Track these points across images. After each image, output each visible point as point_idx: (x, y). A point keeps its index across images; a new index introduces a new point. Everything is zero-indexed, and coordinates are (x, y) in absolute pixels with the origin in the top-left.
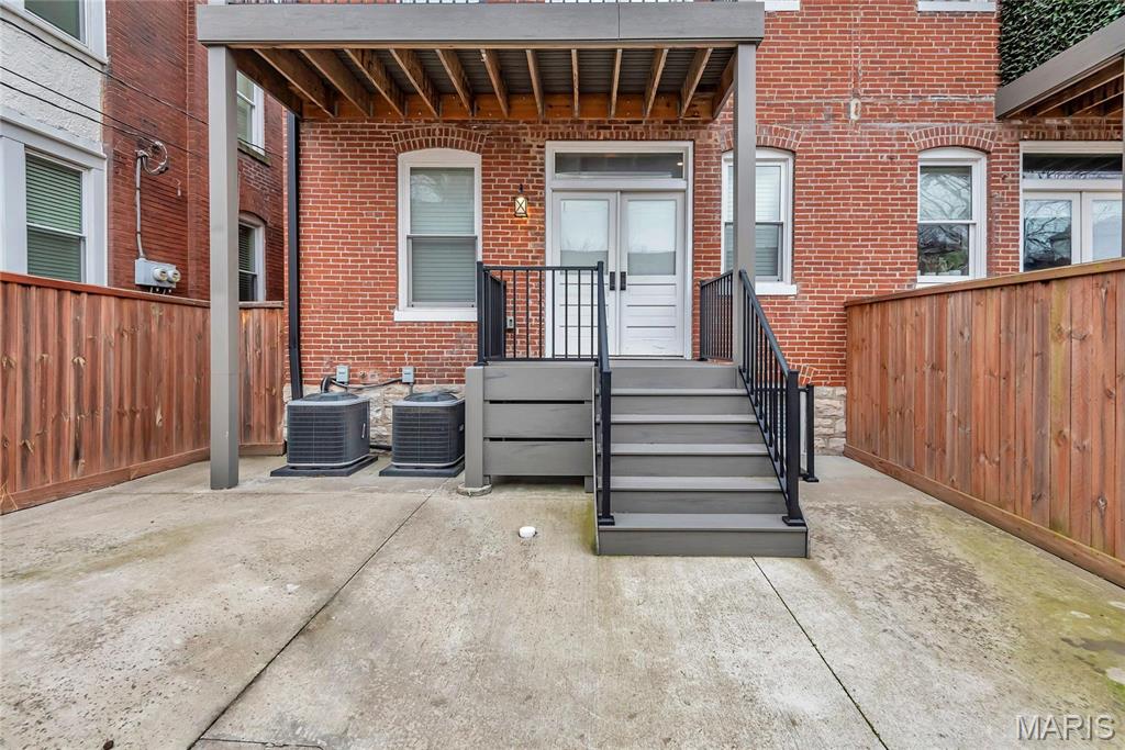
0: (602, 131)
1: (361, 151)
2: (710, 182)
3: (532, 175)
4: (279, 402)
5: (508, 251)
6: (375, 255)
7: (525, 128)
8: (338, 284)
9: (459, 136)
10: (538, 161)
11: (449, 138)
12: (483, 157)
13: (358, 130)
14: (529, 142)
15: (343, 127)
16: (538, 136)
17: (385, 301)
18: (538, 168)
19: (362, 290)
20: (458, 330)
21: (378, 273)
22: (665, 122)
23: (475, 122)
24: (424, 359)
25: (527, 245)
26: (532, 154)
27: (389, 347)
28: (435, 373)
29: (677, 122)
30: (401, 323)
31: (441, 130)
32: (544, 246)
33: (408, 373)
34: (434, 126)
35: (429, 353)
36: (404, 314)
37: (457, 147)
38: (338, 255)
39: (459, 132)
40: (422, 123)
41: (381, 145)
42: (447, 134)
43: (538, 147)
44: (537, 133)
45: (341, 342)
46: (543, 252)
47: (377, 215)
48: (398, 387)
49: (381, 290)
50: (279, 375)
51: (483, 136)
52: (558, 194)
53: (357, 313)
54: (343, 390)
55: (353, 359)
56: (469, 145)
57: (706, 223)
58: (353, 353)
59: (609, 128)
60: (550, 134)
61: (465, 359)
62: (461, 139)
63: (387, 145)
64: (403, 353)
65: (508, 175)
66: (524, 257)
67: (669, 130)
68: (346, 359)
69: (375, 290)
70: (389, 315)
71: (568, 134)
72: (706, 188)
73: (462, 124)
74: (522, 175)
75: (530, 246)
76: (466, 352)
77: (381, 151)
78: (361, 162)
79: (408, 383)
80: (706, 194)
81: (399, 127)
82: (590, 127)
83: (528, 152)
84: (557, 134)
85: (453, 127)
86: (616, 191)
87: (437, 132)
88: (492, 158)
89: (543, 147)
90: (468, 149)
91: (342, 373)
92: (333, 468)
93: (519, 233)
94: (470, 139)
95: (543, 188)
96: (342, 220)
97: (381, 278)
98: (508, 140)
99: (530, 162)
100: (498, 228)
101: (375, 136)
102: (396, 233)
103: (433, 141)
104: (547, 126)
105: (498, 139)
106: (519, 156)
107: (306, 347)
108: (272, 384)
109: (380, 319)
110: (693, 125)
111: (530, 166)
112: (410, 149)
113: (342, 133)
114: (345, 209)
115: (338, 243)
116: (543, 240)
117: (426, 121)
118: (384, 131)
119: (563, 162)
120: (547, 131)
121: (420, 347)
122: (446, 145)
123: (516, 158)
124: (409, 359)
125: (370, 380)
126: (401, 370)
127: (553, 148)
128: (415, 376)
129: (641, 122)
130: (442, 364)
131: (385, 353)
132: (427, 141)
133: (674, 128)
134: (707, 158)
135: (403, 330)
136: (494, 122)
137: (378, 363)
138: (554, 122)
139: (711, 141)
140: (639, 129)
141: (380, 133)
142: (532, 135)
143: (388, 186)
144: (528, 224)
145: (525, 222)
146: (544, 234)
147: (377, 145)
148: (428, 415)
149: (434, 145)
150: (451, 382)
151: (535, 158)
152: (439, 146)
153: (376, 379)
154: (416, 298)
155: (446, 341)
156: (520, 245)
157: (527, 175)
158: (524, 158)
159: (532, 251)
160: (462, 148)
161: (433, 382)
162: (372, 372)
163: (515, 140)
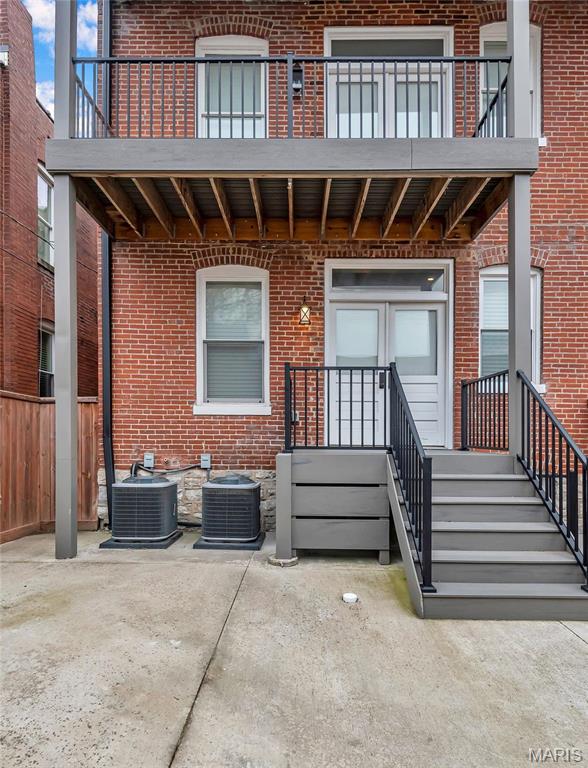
0: (374, 251)
1: (165, 267)
2: (469, 294)
3: (313, 288)
4: (93, 484)
5: (293, 354)
6: (177, 357)
7: (307, 248)
8: (146, 382)
9: (249, 254)
10: (319, 276)
11: (241, 256)
12: (271, 273)
13: (163, 249)
14: (310, 260)
15: (150, 246)
16: (318, 254)
17: (185, 398)
18: (318, 282)
19: (166, 387)
20: (249, 423)
21: (180, 372)
22: (430, 242)
23: (264, 242)
24: (219, 447)
25: (308, 349)
26: (313, 270)
27: (189, 437)
28: (229, 460)
29: (440, 242)
30: (199, 416)
31: (234, 249)
32: (323, 349)
33: (205, 460)
34: (228, 246)
35: (223, 442)
36: (201, 408)
37: (248, 264)
38: (145, 357)
39: (250, 251)
40: (218, 243)
41: (183, 262)
42: (239, 253)
43: (319, 263)
44: (318, 251)
45: (148, 432)
46: (322, 354)
47: (179, 322)
48: (197, 472)
49: (182, 387)
50: (94, 461)
51: (270, 254)
52: (334, 305)
53: (161, 407)
54: (149, 474)
55: (158, 447)
56: (258, 262)
57: (466, 330)
58: (158, 442)
59: (381, 247)
60: (329, 252)
61: (255, 447)
62: (251, 257)
63: (187, 262)
64: (201, 442)
65: (292, 288)
66: (306, 359)
67: (433, 249)
68: (151, 447)
69: (176, 387)
70: (189, 410)
71: (345, 253)
72: (466, 299)
73: (253, 243)
74: (304, 288)
75: (312, 349)
76: (256, 442)
77: (182, 267)
78: (165, 277)
79: (206, 469)
80: (465, 305)
81: (198, 246)
82: (364, 247)
83: (310, 268)
84: (335, 253)
85: (244, 246)
86: (385, 302)
87: (231, 251)
88: (279, 273)
89: (323, 264)
90: (257, 266)
91: (149, 460)
92: (152, 541)
93: (302, 339)
94: (259, 256)
95: (322, 299)
96: (148, 327)
97: (182, 377)
98: (292, 258)
99: (312, 277)
100: (283, 334)
101: (177, 255)
102: (195, 338)
103: (227, 258)
104: (326, 245)
105: (283, 257)
106: (302, 271)
107: (117, 437)
108: (88, 469)
109: (180, 412)
110: (455, 245)
111: (312, 281)
112: (207, 266)
113: (148, 251)
114: (151, 317)
115: (145, 347)
116: (323, 344)
117: (221, 241)
118: (185, 249)
119: (339, 278)
120: (326, 250)
121: (216, 437)
122: (238, 263)
123: (299, 273)
124: (206, 447)
125: (172, 465)
126: (199, 457)
127: (331, 265)
128: (212, 462)
129: (408, 242)
130: (234, 452)
131: (185, 442)
132: (222, 258)
133: (437, 248)
134: (466, 273)
135: (201, 422)
136: (280, 242)
137: (179, 450)
138: (332, 242)
139: (469, 259)
140: (407, 248)
141: (181, 251)
142: (313, 253)
143: (187, 298)
144: (310, 331)
145: (307, 329)
146: (323, 339)
147: (179, 262)
149: (228, 263)
150: (242, 468)
151: (315, 273)
152: (233, 263)
153: (178, 465)
154: (210, 395)
155: (238, 432)
156: (303, 349)
157: (308, 288)
158: (307, 273)
159: (312, 354)
160: (253, 265)
161: (227, 468)
162: (174, 459)
163: (299, 258)
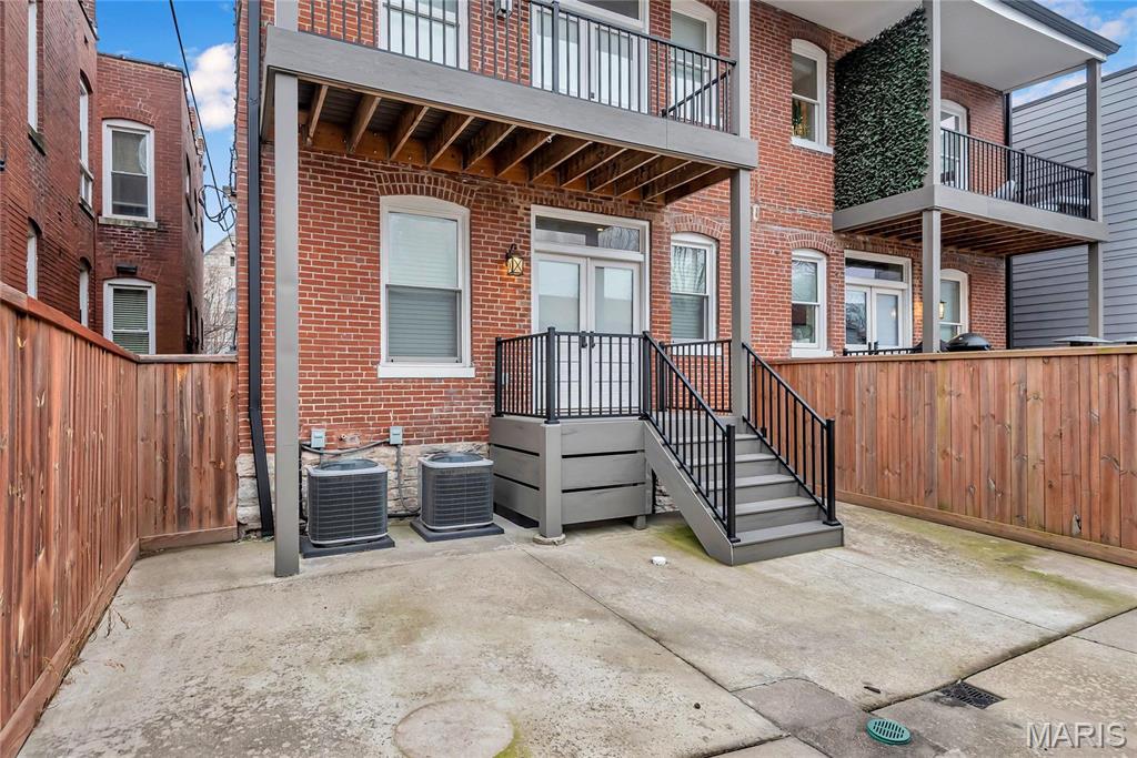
0: (580, 203)
1: (338, 188)
2: (662, 258)
3: (520, 236)
4: (229, 477)
5: (497, 307)
6: (356, 305)
7: (513, 189)
8: (310, 335)
9: (449, 187)
10: (525, 222)
11: (439, 188)
12: (472, 212)
13: (336, 164)
14: (516, 203)
15: (318, 157)
16: (525, 199)
17: (367, 356)
18: (525, 229)
19: (340, 343)
20: (448, 387)
21: (360, 324)
22: (630, 202)
23: (465, 175)
24: (412, 418)
25: (515, 303)
26: (519, 215)
27: (372, 406)
28: (424, 432)
29: (638, 203)
30: (386, 380)
31: (430, 178)
32: (530, 304)
33: (396, 434)
34: (422, 173)
35: (416, 411)
36: (386, 370)
37: (446, 199)
38: (310, 302)
39: (449, 184)
40: (410, 168)
41: (363, 185)
42: (436, 184)
43: (525, 209)
44: (525, 196)
45: (314, 402)
46: (529, 310)
47: (358, 260)
48: (384, 450)
49: (362, 343)
50: (230, 443)
51: (473, 191)
52: (540, 255)
53: (334, 369)
54: (317, 457)
55: (329, 421)
56: (459, 197)
57: (661, 292)
58: (328, 414)
59: (587, 201)
60: (536, 198)
61: (455, 416)
62: (451, 191)
63: (369, 185)
64: (388, 412)
65: (497, 233)
66: (512, 314)
67: (633, 209)
68: (319, 421)
69: (356, 343)
70: (372, 371)
71: (552, 201)
72: (660, 263)
73: (452, 175)
74: (510, 234)
75: (518, 303)
76: (457, 410)
77: (362, 191)
78: (339, 201)
79: (396, 445)
80: (660, 268)
81: (383, 168)
82: (570, 197)
83: (516, 213)
84: (541, 200)
85: (442, 177)
86: (586, 257)
87: (426, 180)
88: (482, 214)
89: (529, 209)
90: (457, 202)
91: (318, 438)
93: (507, 291)
94: (460, 192)
95: (529, 249)
96: (314, 263)
97: (362, 331)
98: (497, 198)
99: (518, 223)
100: (487, 284)
101: (354, 174)
102: (378, 281)
103: (421, 188)
104: (532, 189)
105: (488, 196)
106: (508, 215)
107: (267, 409)
108: (220, 455)
109: (361, 375)
110: (650, 208)
111: (518, 227)
112: (396, 193)
113: (315, 164)
114: (319, 250)
115: (310, 289)
116: (529, 299)
117: (413, 166)
118: (366, 169)
119: (543, 223)
120: (533, 195)
121: (407, 405)
122: (434, 195)
123: (504, 217)
124: (395, 418)
125: (349, 444)
126: (388, 431)
127: (538, 211)
128: (404, 436)
129: (610, 199)
130: (430, 423)
131: (368, 413)
132: (415, 187)
133: (636, 208)
134: (660, 237)
135: (388, 387)
136: (483, 179)
137: (358, 423)
138: (539, 188)
139: (663, 224)
140: (610, 205)
141: (362, 171)
142: (520, 197)
143: (369, 230)
144: (516, 282)
145: (513, 280)
146: (530, 293)
147: (358, 184)
148: (474, 475)
149: (422, 193)
150: (440, 441)
151: (522, 219)
152: (428, 194)
153: (357, 442)
154: (394, 354)
155: (435, 398)
156: (509, 302)
157: (514, 235)
158: (512, 218)
159: (519, 309)
160: (452, 200)
161: (421, 442)
162: (351, 435)
163: (504, 199)
